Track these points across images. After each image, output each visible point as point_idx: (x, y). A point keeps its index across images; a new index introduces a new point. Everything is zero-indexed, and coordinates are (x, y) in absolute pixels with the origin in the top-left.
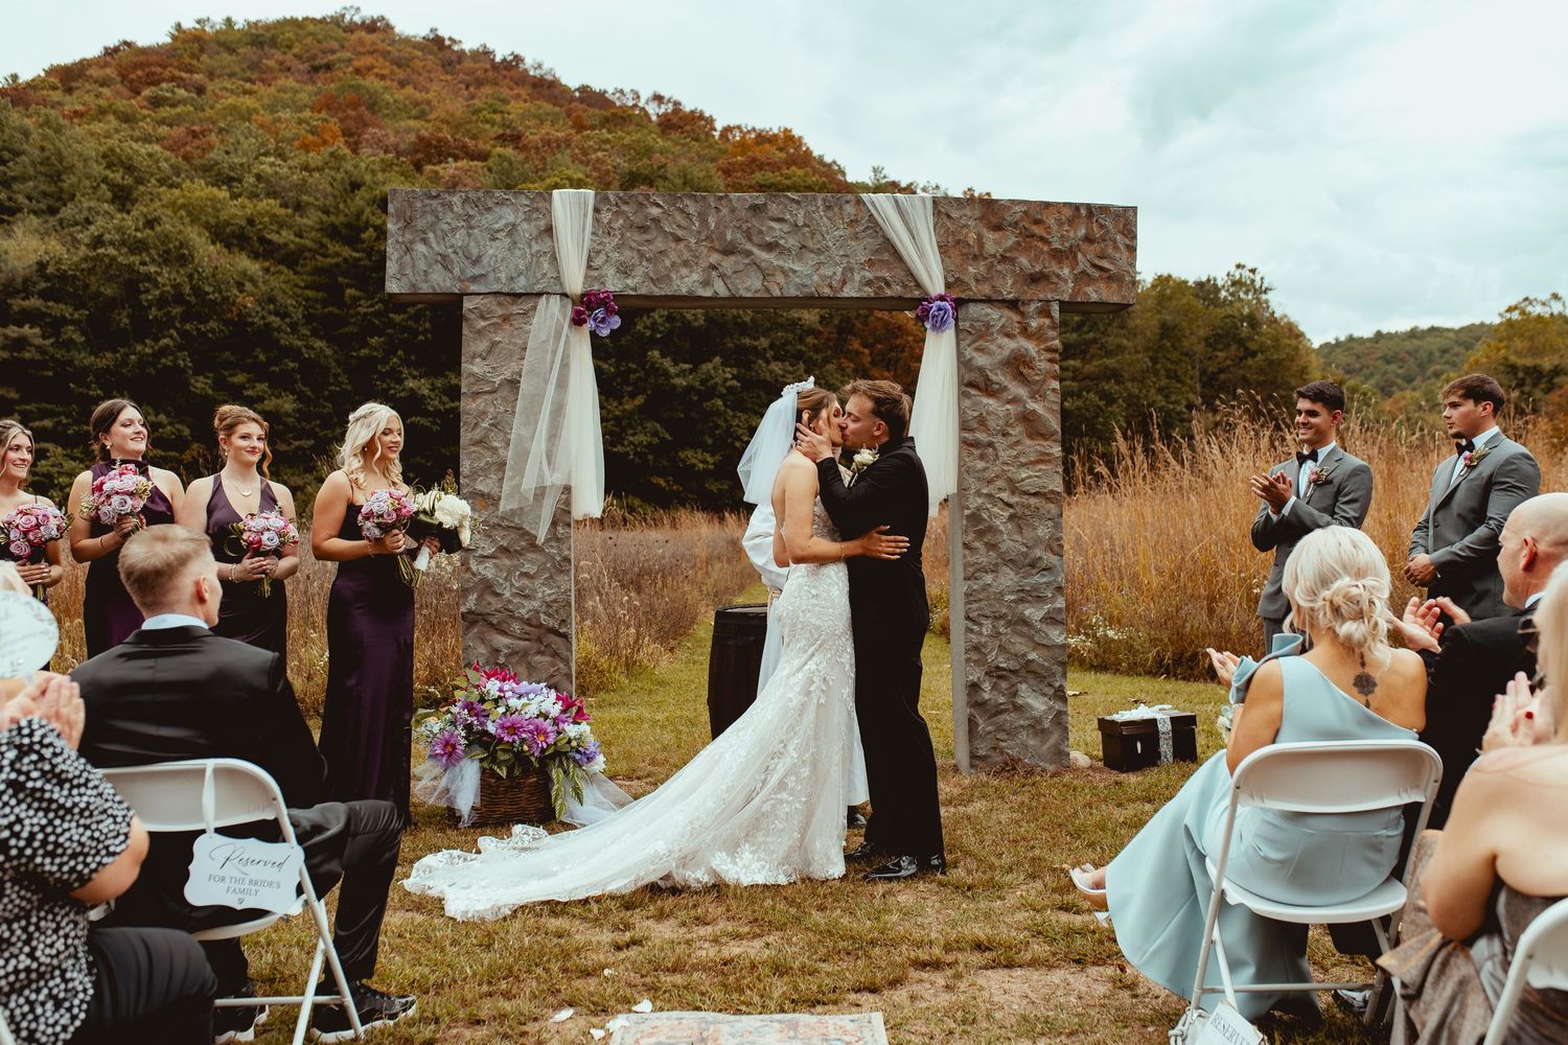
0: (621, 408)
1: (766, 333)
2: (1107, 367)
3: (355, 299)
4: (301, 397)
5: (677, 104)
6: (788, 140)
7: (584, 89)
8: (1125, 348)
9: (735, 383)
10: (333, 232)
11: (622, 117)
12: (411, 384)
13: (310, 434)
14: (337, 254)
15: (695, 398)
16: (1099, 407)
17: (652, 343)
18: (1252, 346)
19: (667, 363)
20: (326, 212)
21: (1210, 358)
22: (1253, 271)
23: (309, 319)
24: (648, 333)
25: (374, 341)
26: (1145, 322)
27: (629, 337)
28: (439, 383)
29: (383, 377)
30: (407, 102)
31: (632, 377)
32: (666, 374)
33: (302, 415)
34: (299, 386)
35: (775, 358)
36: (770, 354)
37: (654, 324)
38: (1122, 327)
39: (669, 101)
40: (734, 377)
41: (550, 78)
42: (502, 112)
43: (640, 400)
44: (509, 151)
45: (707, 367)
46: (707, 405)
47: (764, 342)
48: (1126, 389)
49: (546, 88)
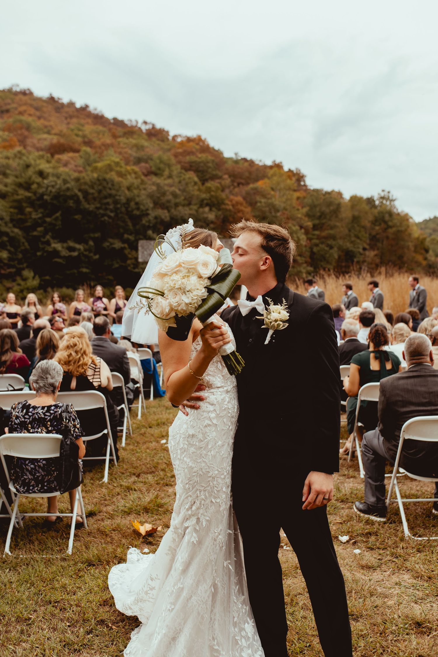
3: (30, 213)
4: (10, 252)
5: (153, 125)
6: (199, 140)
7: (115, 119)
8: (338, 226)
10: (20, 185)
11: (131, 132)
12: (53, 245)
13: (13, 266)
14: (22, 195)
17: (149, 227)
18: (390, 224)
20: (16, 177)
21: (373, 229)
22: (389, 192)
23: (12, 220)
24: (147, 224)
25: (39, 229)
26: (346, 214)
27: (140, 226)
28: (65, 245)
29: (43, 243)
30: (43, 126)
33: (10, 259)
34: (9, 248)
37: (150, 220)
38: (337, 217)
39: (150, 124)
41: (100, 114)
42: (82, 130)
44: (88, 149)
49: (99, 119)
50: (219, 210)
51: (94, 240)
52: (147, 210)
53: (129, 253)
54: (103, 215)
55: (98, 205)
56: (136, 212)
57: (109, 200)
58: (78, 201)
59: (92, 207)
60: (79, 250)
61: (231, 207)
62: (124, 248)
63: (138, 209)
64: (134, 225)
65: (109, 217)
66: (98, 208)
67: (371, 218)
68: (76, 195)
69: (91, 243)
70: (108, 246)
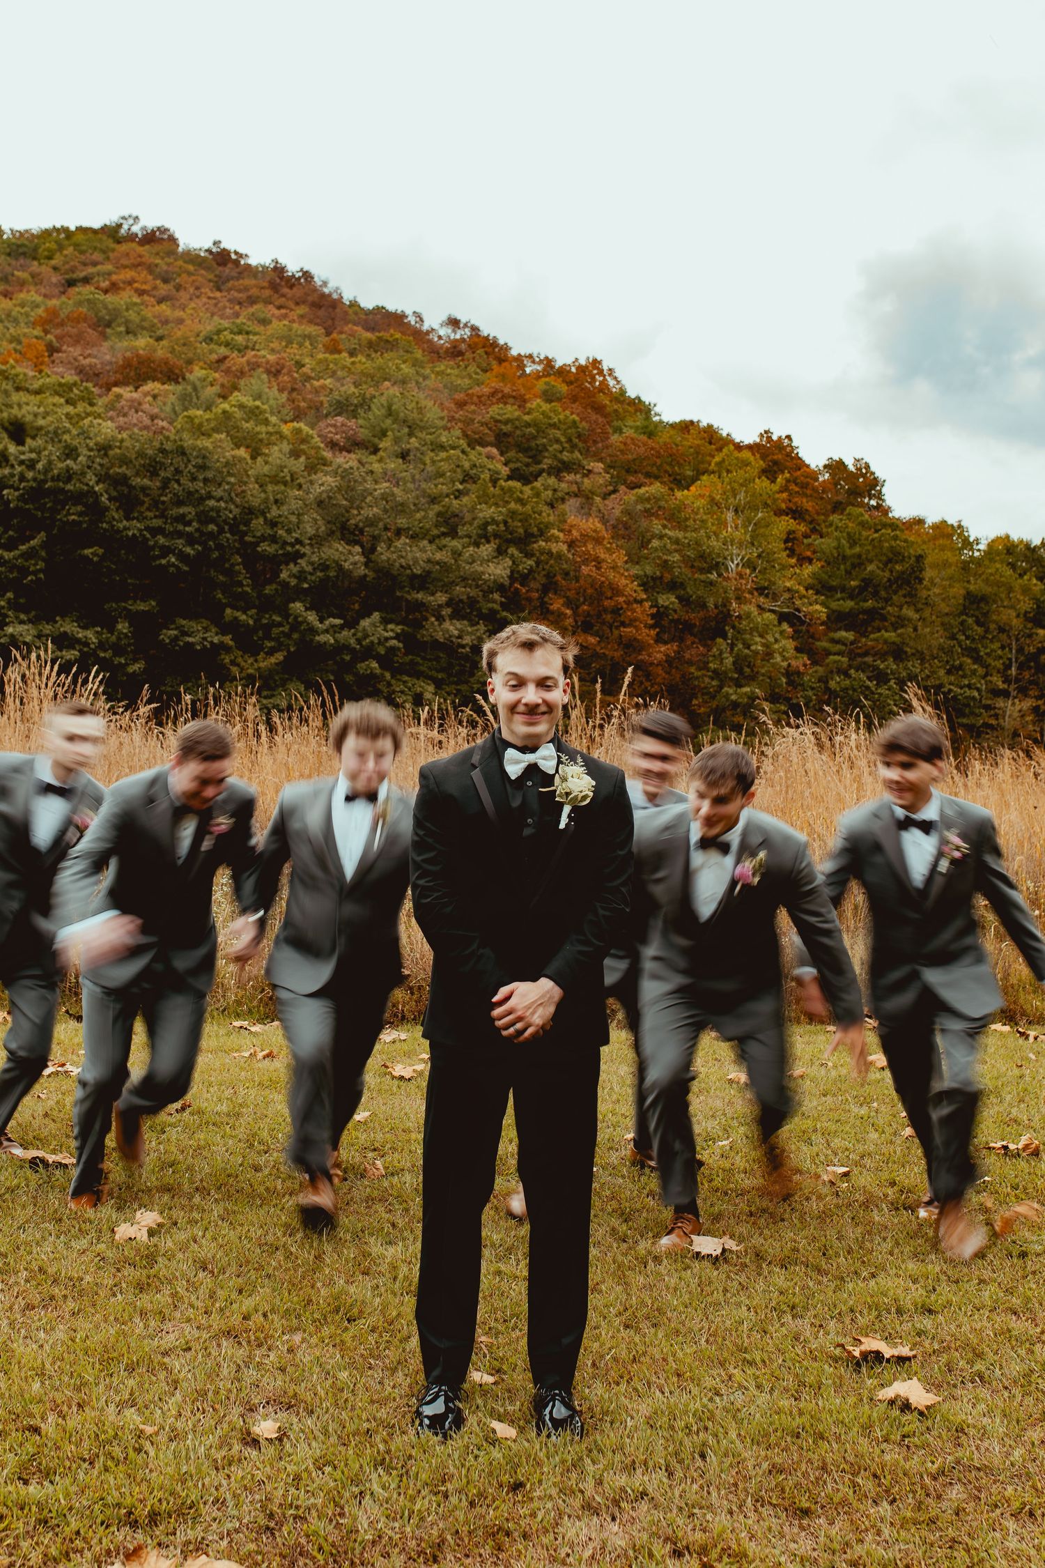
0: (256, 665)
1: (446, 588)
2: (886, 642)
5: (475, 329)
7: (379, 310)
8: (910, 620)
9: (394, 642)
11: (387, 341)
15: (348, 658)
16: (868, 688)
19: (312, 617)
21: (1030, 636)
24: (293, 582)
27: (274, 586)
28: (47, 629)
30: (155, 321)
31: (275, 631)
32: (313, 631)
35: (452, 617)
36: (446, 612)
37: (302, 572)
38: (910, 595)
39: (466, 325)
40: (397, 637)
41: (334, 296)
42: (248, 333)
43: (280, 656)
45: (365, 623)
46: (362, 667)
47: (441, 598)
48: (906, 668)
50: (529, 555)
51: (133, 618)
52: (298, 541)
53: (233, 663)
54: (166, 551)
55: (157, 523)
56: (266, 548)
57: (188, 510)
58: (95, 510)
59: (134, 528)
60: (87, 644)
61: (564, 548)
62: (223, 647)
63: (274, 539)
64: (258, 584)
65: (182, 556)
66: (155, 531)
67: (1026, 605)
68: (92, 492)
69: (123, 627)
70: (176, 638)
